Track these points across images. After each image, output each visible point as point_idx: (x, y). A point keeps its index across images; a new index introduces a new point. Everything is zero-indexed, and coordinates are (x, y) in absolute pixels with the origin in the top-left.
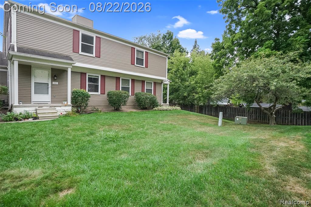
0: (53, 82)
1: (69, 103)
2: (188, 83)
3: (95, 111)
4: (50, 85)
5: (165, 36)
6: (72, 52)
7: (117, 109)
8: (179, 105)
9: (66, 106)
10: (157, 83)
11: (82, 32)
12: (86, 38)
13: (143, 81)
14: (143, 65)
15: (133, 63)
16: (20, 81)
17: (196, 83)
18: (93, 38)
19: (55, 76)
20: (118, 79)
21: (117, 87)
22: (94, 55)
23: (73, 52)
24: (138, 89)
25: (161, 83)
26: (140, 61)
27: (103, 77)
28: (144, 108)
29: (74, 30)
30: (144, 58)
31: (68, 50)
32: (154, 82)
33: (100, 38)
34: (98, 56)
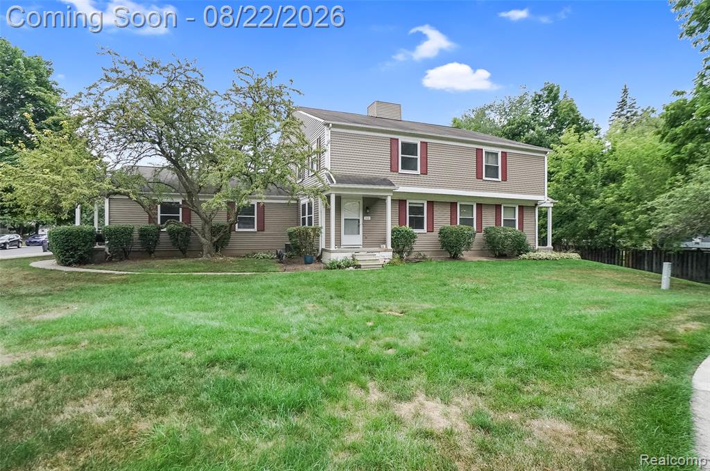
0: (365, 217)
1: (389, 247)
2: (598, 201)
3: (421, 259)
4: (361, 222)
5: (540, 96)
7: (455, 257)
9: (385, 251)
10: (525, 208)
12: (409, 148)
13: (497, 206)
14: (497, 178)
15: (479, 176)
16: (327, 218)
17: (621, 198)
18: (416, 145)
19: (367, 208)
20: (454, 205)
21: (453, 220)
22: (418, 172)
23: (391, 171)
24: (489, 221)
25: (535, 207)
26: (492, 171)
27: (431, 204)
29: (391, 138)
30: (500, 165)
31: (384, 172)
32: (519, 206)
33: (426, 143)
34: (424, 172)
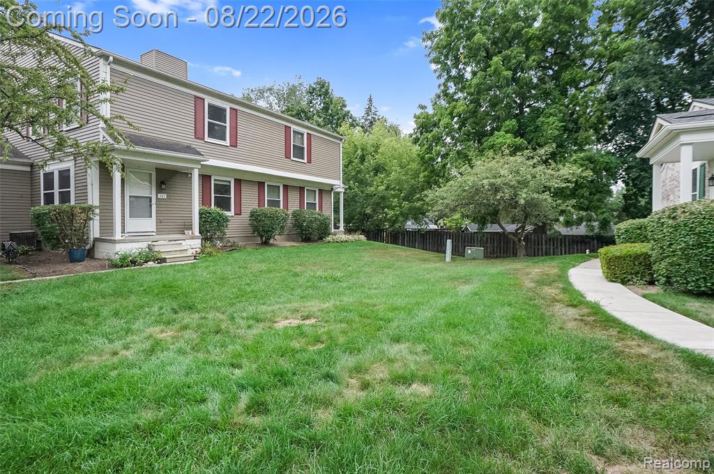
0: (159, 195)
1: (197, 233)
2: (372, 189)
3: (233, 248)
4: (154, 201)
5: (314, 89)
6: (193, 137)
7: (266, 243)
8: (364, 232)
10: (324, 191)
11: (209, 100)
12: (217, 113)
13: (301, 188)
14: (303, 159)
15: (287, 156)
16: (102, 194)
17: (387, 188)
18: (225, 110)
19: (162, 183)
20: (261, 185)
21: (261, 202)
22: (227, 143)
23: (196, 138)
24: (294, 203)
25: (331, 191)
26: (299, 152)
27: (238, 182)
28: (307, 239)
29: (196, 97)
30: (305, 146)
31: (187, 138)
32: (319, 190)
33: (236, 110)
34: (234, 144)
